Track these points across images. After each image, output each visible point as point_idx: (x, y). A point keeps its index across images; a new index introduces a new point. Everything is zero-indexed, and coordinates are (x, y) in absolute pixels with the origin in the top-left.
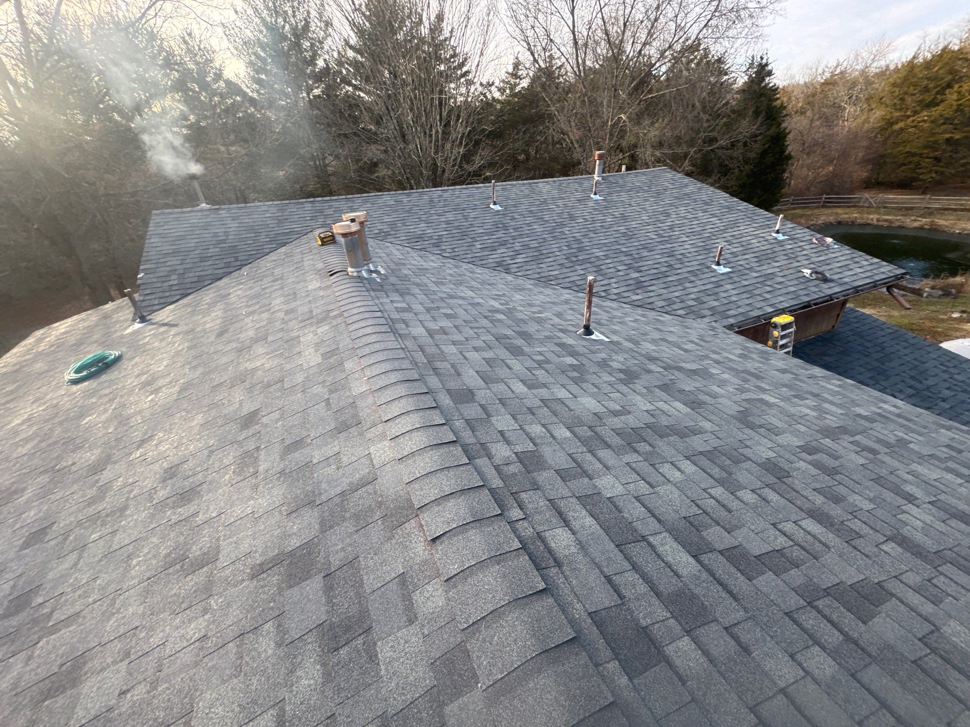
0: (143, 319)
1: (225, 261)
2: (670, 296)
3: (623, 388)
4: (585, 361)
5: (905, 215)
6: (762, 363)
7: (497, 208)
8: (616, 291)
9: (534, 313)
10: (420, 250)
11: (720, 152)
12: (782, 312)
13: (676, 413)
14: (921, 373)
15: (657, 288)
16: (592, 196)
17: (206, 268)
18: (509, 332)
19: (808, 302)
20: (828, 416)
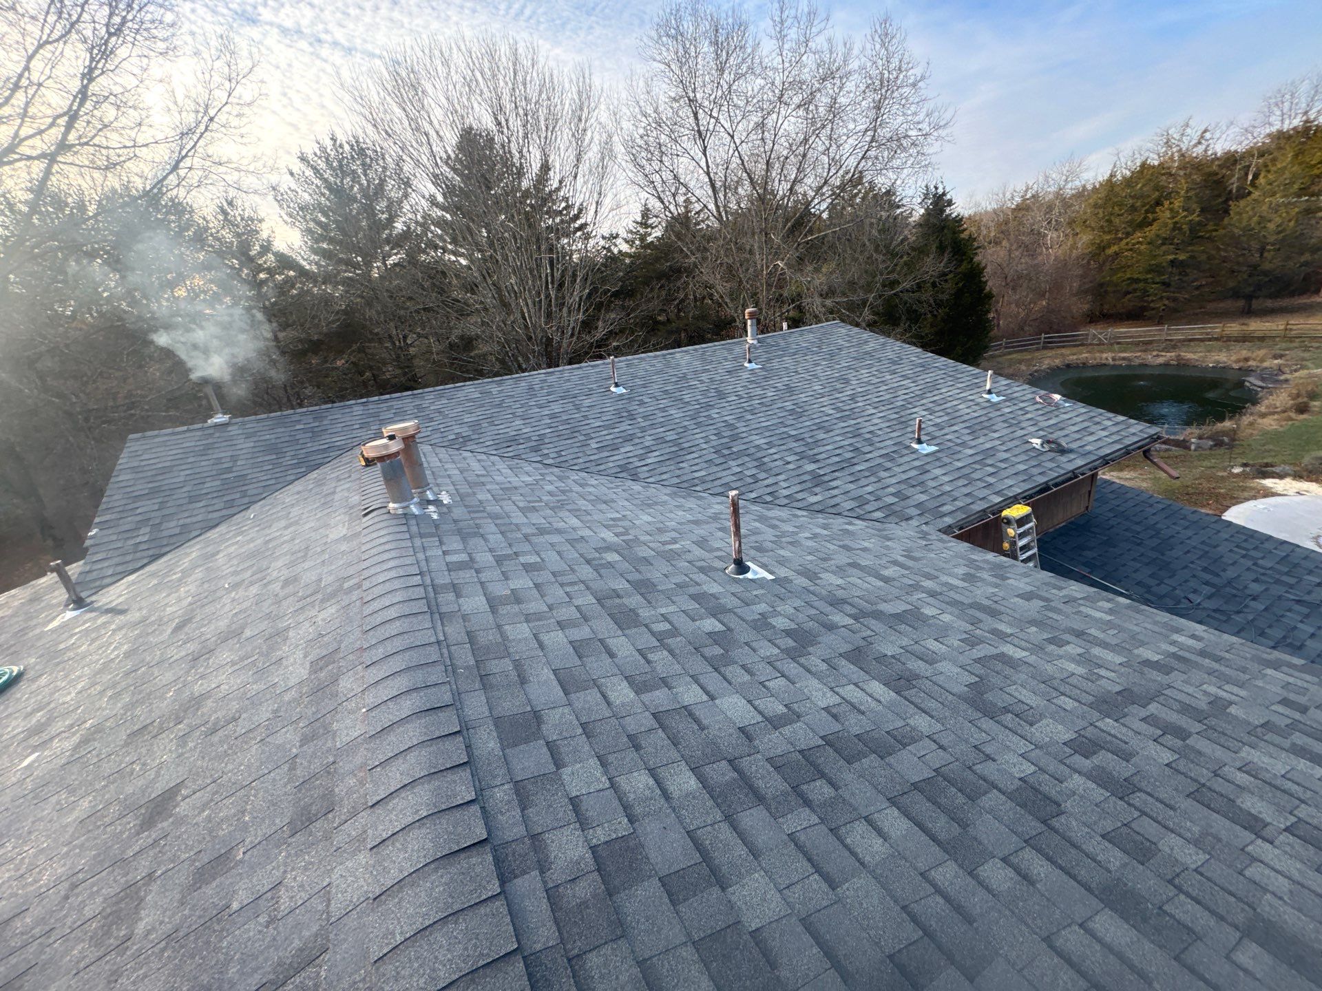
0: (79, 603)
1: (225, 499)
2: (861, 492)
3: (792, 668)
4: (733, 622)
5: (1145, 351)
6: (997, 586)
7: (621, 390)
8: (786, 492)
9: (664, 543)
10: (512, 457)
11: (905, 297)
12: (1014, 500)
13: (874, 704)
14: (1216, 561)
15: (842, 483)
16: (746, 364)
17: (195, 512)
18: (621, 585)
19: (1046, 483)
20: (1103, 672)
